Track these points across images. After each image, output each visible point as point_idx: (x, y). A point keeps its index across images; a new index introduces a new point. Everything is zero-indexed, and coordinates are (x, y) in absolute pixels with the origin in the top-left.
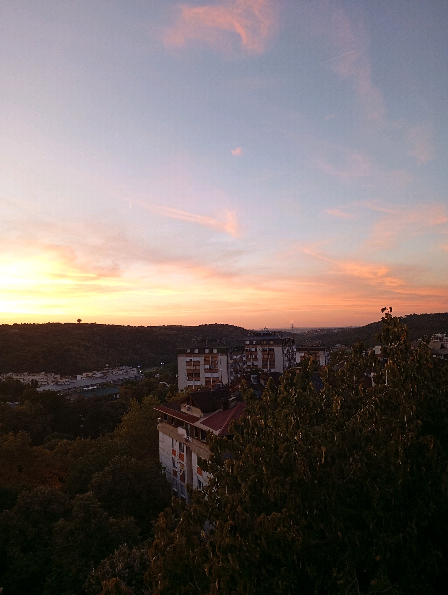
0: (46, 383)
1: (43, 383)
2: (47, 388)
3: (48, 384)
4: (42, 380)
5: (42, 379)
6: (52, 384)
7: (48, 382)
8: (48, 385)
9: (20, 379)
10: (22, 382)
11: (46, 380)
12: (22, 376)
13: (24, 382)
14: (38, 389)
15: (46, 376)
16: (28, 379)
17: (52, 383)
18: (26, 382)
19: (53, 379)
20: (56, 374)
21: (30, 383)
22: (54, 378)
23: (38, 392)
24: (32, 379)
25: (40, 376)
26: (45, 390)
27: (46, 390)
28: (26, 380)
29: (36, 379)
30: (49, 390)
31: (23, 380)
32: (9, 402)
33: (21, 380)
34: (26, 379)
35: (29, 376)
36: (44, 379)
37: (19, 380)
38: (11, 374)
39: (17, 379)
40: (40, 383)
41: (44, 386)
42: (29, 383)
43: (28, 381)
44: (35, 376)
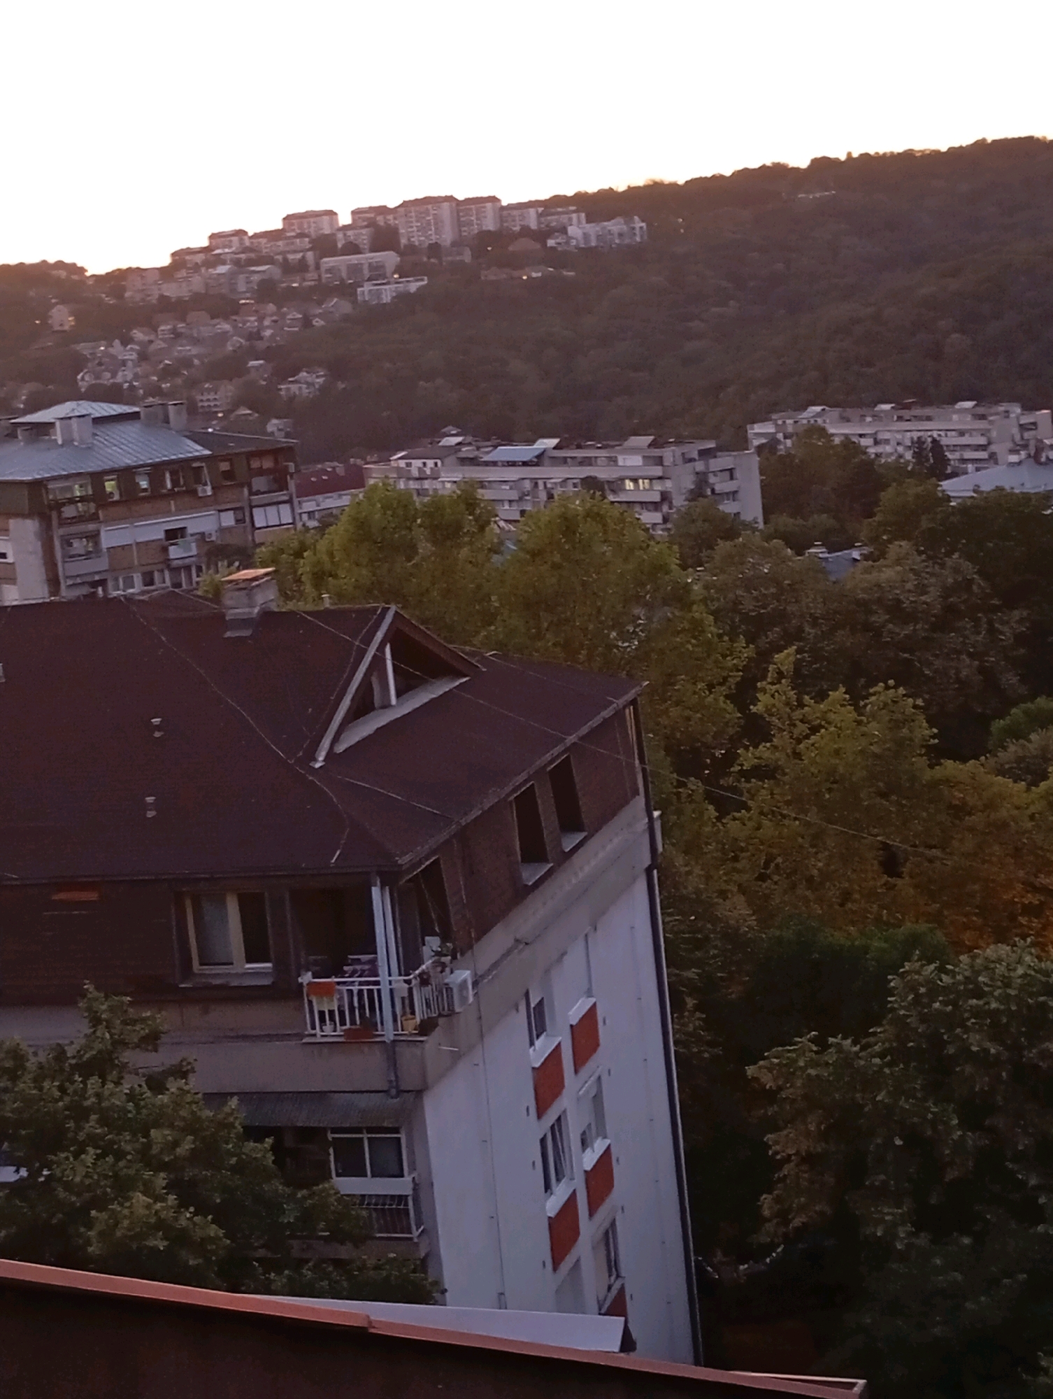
0: (983, 455)
1: (969, 455)
2: (989, 480)
3: (993, 457)
4: (965, 440)
5: (962, 433)
6: (1014, 458)
7: (993, 448)
8: (996, 463)
9: (861, 436)
10: (872, 451)
11: (983, 441)
12: (869, 419)
13: (879, 449)
14: (946, 485)
15: (983, 417)
16: (899, 436)
17: (1012, 451)
18: (888, 449)
19: (1015, 431)
20: (1029, 407)
21: (909, 456)
22: (1023, 428)
23: (949, 499)
24: (916, 435)
25: (955, 417)
26: (983, 488)
27: (986, 487)
28: (887, 441)
29: (935, 436)
30: (1000, 489)
31: (876, 442)
32: (818, 551)
33: (864, 442)
34: (887, 436)
35: (900, 418)
36: (970, 432)
37: (855, 439)
38: (818, 415)
39: (846, 436)
40: (957, 455)
41: (978, 469)
42: (901, 456)
43: (898, 444)
44: (929, 419)
